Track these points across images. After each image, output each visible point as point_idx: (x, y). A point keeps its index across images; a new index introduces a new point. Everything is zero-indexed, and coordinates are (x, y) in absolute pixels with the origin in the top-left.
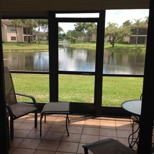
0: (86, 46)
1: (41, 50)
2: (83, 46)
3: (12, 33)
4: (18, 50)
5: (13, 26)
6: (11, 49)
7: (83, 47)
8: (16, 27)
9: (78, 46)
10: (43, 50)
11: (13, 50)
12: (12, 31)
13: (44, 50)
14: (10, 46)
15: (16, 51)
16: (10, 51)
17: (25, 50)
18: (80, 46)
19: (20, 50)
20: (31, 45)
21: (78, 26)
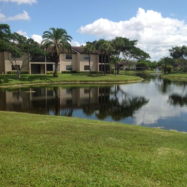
0: (183, 78)
1: (115, 81)
2: (180, 77)
3: (86, 62)
4: (87, 81)
5: (86, 53)
6: (80, 79)
7: (180, 79)
8: (89, 54)
9: (173, 77)
10: (118, 81)
11: (81, 82)
12: (86, 59)
13: (120, 81)
14: (79, 76)
15: (85, 82)
16: (78, 83)
17: (95, 82)
18: (176, 77)
19: (90, 81)
20: (105, 75)
21: (175, 51)
